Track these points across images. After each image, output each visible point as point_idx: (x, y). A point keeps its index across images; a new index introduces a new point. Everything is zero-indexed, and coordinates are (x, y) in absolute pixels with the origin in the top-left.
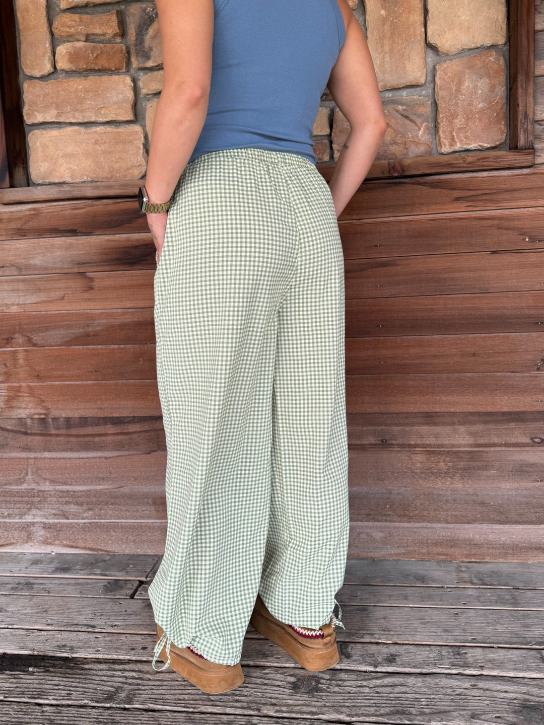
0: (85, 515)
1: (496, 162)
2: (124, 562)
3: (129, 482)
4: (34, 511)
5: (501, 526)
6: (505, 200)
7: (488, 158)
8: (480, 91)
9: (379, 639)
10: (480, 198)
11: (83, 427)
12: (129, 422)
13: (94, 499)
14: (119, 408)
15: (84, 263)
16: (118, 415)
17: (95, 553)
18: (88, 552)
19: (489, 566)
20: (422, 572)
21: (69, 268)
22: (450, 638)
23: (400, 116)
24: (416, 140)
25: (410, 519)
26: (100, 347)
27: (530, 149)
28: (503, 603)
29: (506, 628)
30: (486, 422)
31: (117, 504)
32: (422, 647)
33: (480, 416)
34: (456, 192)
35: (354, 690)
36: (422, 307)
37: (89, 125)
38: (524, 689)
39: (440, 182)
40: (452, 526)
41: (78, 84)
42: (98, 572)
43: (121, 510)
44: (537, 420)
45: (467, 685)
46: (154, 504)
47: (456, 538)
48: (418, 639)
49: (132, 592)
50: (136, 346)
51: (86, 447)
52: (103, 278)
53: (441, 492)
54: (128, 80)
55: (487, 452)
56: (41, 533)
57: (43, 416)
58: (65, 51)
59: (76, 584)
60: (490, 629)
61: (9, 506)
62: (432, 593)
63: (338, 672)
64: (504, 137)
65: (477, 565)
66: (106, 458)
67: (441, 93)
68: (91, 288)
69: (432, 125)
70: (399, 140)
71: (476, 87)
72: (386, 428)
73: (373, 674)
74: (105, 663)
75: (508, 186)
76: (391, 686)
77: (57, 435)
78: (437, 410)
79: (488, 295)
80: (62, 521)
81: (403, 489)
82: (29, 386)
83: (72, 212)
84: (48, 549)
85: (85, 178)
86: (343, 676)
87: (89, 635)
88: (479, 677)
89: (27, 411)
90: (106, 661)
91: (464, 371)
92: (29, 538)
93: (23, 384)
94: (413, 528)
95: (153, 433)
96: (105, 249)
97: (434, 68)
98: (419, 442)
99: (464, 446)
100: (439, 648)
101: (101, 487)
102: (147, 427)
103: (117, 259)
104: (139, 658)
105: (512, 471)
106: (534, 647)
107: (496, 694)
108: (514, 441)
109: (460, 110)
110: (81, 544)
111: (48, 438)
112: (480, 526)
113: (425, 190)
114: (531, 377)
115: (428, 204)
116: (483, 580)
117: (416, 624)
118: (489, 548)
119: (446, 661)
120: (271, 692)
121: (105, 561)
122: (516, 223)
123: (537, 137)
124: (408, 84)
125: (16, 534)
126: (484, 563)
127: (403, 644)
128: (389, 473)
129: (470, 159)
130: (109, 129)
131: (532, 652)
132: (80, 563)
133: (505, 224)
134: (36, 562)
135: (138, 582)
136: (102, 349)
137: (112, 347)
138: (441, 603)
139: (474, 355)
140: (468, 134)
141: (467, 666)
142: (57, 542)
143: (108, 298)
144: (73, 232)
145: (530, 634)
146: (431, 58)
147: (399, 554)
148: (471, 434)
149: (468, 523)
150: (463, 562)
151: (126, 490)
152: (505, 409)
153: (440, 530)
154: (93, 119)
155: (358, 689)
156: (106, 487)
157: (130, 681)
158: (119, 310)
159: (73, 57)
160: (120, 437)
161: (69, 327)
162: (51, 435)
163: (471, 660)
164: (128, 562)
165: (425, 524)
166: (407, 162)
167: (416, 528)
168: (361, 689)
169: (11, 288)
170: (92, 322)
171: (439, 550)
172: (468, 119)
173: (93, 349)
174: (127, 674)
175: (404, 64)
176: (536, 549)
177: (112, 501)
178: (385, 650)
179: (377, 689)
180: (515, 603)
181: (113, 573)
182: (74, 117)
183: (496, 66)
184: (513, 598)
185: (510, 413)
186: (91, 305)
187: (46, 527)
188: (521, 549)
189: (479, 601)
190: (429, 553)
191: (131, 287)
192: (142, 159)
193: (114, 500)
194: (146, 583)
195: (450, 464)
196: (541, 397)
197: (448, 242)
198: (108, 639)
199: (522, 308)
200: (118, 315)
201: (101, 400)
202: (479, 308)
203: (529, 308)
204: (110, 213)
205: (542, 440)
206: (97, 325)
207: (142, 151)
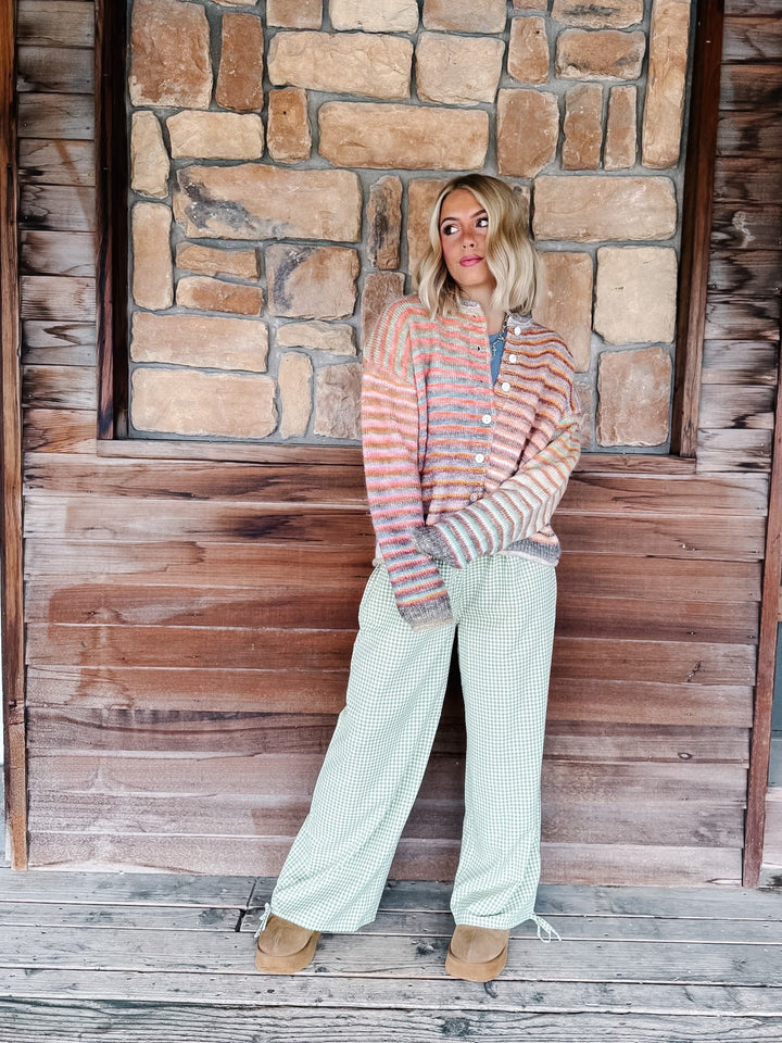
0: (166, 827)
1: (657, 467)
2: (215, 885)
3: (225, 789)
4: (101, 822)
5: (643, 847)
6: (665, 505)
7: (652, 462)
8: (644, 387)
9: (523, 976)
10: (638, 500)
11: (173, 722)
12: (230, 718)
13: (179, 809)
14: (220, 702)
15: (195, 532)
16: (218, 710)
17: (176, 873)
18: (168, 872)
19: (630, 891)
20: (558, 899)
21: (177, 536)
25: (548, 838)
26: (203, 627)
27: (693, 457)
28: (647, 934)
29: (650, 963)
30: (633, 734)
31: (207, 815)
32: (568, 985)
33: (627, 727)
34: (615, 491)
35: (505, 1031)
37: (211, 371)
38: (672, 1026)
39: (600, 479)
40: (591, 846)
41: (201, 324)
42: (187, 898)
43: (212, 822)
44: (685, 735)
46: (254, 816)
47: (595, 859)
48: (563, 976)
49: (235, 923)
50: (248, 629)
51: (176, 746)
52: (214, 546)
53: (582, 809)
54: (262, 327)
55: (633, 766)
56: (107, 848)
57: (125, 708)
58: (189, 286)
59: (164, 914)
60: (634, 963)
61: (69, 814)
62: (572, 923)
64: (666, 437)
65: (616, 890)
66: (198, 760)
67: (604, 385)
68: (202, 561)
69: (593, 415)
71: (640, 383)
73: (522, 1014)
76: (542, 1026)
77: (140, 731)
80: (135, 834)
82: (110, 671)
83: (186, 472)
84: (116, 868)
87: (202, 976)
88: (627, 1015)
89: (105, 701)
90: (232, 1007)
91: (614, 678)
92: (91, 854)
93: (102, 668)
95: (258, 732)
96: (223, 517)
97: (599, 357)
98: (563, 753)
99: (610, 759)
100: (585, 985)
101: (187, 795)
102: (252, 725)
103: (236, 530)
104: (268, 1003)
105: (657, 788)
108: (661, 755)
109: (622, 404)
110: (157, 861)
111: (129, 733)
112: (621, 847)
113: (584, 486)
114: (681, 688)
115: (586, 500)
116: (624, 909)
118: (629, 871)
119: (594, 999)
120: (421, 1036)
121: (190, 884)
122: (674, 528)
123: (699, 444)
125: (75, 849)
126: (623, 887)
127: (548, 981)
129: (633, 461)
130: (233, 377)
131: (677, 988)
132: (161, 887)
133: (663, 528)
134: (103, 886)
135: (239, 912)
136: (207, 630)
137: (219, 628)
139: (625, 661)
140: (630, 430)
141: (614, 1003)
142: (128, 859)
143: (220, 573)
144: (187, 496)
145: (673, 969)
146: (595, 344)
148: (620, 746)
149: (609, 843)
150: (601, 886)
151: (220, 798)
152: (653, 722)
153: (579, 851)
154: (216, 365)
155: (509, 1030)
156: (196, 795)
157: (265, 1028)
158: (232, 587)
159: (199, 294)
160: (218, 736)
161: (168, 603)
162: (131, 730)
163: (618, 998)
164: (221, 885)
165: (562, 844)
168: (513, 1031)
169: (100, 553)
170: (197, 598)
171: (576, 872)
172: (630, 414)
173: (195, 630)
174: (259, 1021)
176: (678, 872)
177: (202, 811)
178: (530, 988)
179: (528, 1030)
180: (658, 935)
181: (206, 900)
182: (194, 362)
183: (662, 365)
184: (656, 929)
185: (658, 726)
186: (198, 579)
187: (115, 841)
188: (662, 872)
189: (621, 932)
190: (566, 877)
191: (248, 561)
192: (269, 415)
193: (203, 809)
194: (250, 912)
195: (594, 778)
196: (690, 710)
197: (604, 542)
198: (225, 981)
199: (676, 616)
200: (229, 591)
201: (200, 690)
202: (632, 613)
203: (683, 616)
204: (233, 478)
205: (690, 756)
206: (204, 602)
207: (272, 406)
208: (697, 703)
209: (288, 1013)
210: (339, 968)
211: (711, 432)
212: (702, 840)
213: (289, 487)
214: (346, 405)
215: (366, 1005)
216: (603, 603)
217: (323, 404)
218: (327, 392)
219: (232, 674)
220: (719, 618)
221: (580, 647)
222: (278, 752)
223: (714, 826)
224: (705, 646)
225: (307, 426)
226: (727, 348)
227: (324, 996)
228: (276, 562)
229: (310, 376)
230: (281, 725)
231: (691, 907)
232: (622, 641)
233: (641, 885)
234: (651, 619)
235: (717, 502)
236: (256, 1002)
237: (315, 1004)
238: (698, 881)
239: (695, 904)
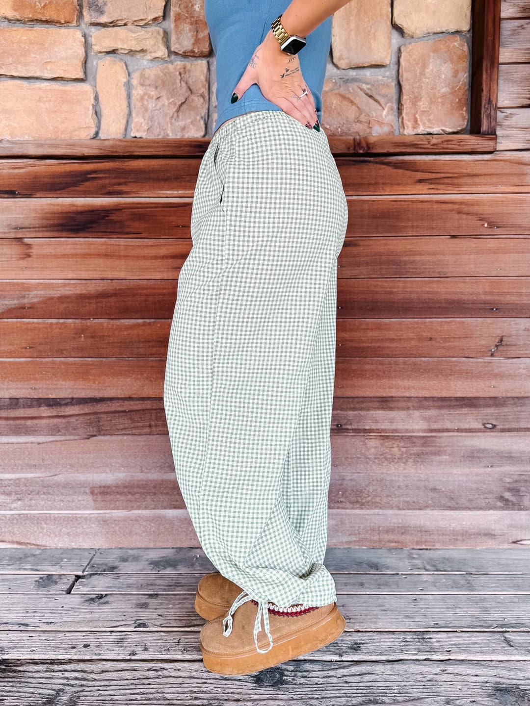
0: (13, 506)
1: (459, 145)
2: (57, 556)
3: (65, 469)
5: (451, 512)
6: (466, 184)
7: (452, 140)
8: (443, 76)
10: (442, 181)
11: (13, 409)
12: (66, 404)
13: (24, 489)
14: (56, 389)
15: (22, 228)
16: (54, 396)
17: (24, 547)
18: (16, 546)
19: (440, 552)
20: (374, 560)
21: (5, 233)
22: (412, 624)
23: (364, 95)
24: (380, 120)
25: (362, 505)
26: (35, 320)
27: (492, 135)
28: (461, 588)
29: (466, 613)
30: (440, 407)
31: (49, 494)
32: (385, 634)
33: (434, 401)
34: (419, 173)
35: (321, 681)
36: (381, 289)
37: (33, 81)
38: (494, 672)
39: (403, 163)
40: (403, 512)
41: (22, 35)
42: (28, 566)
43: (54, 500)
44: (489, 406)
45: (437, 670)
46: (92, 493)
47: (407, 525)
48: (380, 626)
49: (68, 586)
50: (77, 321)
51: (17, 431)
52: (43, 245)
53: (394, 478)
54: (79, 35)
55: (440, 437)
59: (3, 580)
60: (450, 613)
62: (387, 580)
63: (302, 663)
64: (466, 123)
65: (428, 552)
66: (39, 444)
67: (405, 76)
68: (29, 256)
69: (395, 106)
70: (363, 118)
71: (439, 71)
72: (342, 412)
73: (339, 663)
74: (42, 663)
75: (469, 171)
76: (360, 675)
78: (393, 395)
79: (446, 279)
81: (356, 474)
83: (11, 171)
85: (26, 137)
86: (308, 666)
87: (21, 634)
88: (447, 662)
91: (420, 356)
94: (364, 515)
95: (93, 417)
96: (47, 213)
97: (399, 50)
98: (373, 427)
99: (418, 431)
100: (403, 634)
101: (32, 475)
102: (87, 411)
103: (60, 225)
104: (81, 657)
105: (463, 457)
106: (496, 630)
107: (467, 678)
108: (466, 426)
109: (423, 93)
110: (7, 537)
112: (431, 512)
113: (389, 170)
114: (485, 362)
115: (391, 184)
116: (436, 567)
117: (377, 611)
118: (439, 535)
119: (412, 647)
120: (233, 686)
121: (35, 555)
122: (476, 208)
123: (499, 125)
124: (373, 63)
126: (433, 549)
127: (366, 632)
128: (343, 459)
129: (434, 141)
130: (54, 86)
131: (495, 635)
132: (7, 558)
133: (465, 209)
135: (74, 577)
136: (38, 323)
137: (50, 321)
138: (398, 590)
139: (431, 339)
140: (431, 117)
141: (432, 651)
143: (47, 268)
144: (11, 193)
145: (490, 618)
146: (395, 38)
147: (350, 542)
148: (427, 419)
149: (419, 509)
150: (413, 549)
151: (60, 478)
152: (459, 395)
153: (391, 517)
154: (37, 74)
155: (325, 679)
156: (38, 475)
157: (72, 682)
158: (60, 281)
159: (19, 5)
160: (55, 421)
161: (2, 297)
163: (437, 645)
164: (62, 556)
165: (377, 511)
166: (372, 140)
167: (368, 515)
168: (329, 680)
170: (27, 293)
171: (391, 537)
172: (431, 102)
173: (28, 323)
174: (68, 675)
175: (369, 42)
176: (485, 535)
177: (45, 490)
178: (347, 639)
179: (345, 679)
180: (471, 588)
181: (46, 568)
182: (16, 70)
183: (460, 52)
184: (468, 583)
185: (463, 398)
186: (28, 274)
188: (470, 535)
189: (436, 587)
190: (380, 541)
191: (73, 255)
192: (90, 121)
193: (46, 489)
194: (83, 577)
195: (404, 450)
196: (493, 383)
197: (410, 224)
198: (43, 638)
199: (479, 294)
200: (58, 286)
201: (36, 379)
202: (437, 293)
203: (485, 293)
204: (54, 175)
205: (494, 426)
206: (34, 297)
207: (91, 112)
208: (498, 376)
209: (100, 666)
210: (159, 624)
211: (509, 111)
212: (507, 505)
213: (107, 181)
214: (160, 104)
215: (180, 657)
216: (409, 285)
217: (139, 104)
218: (141, 92)
219: (64, 363)
220: (520, 294)
221: (388, 328)
222: (111, 435)
223: (518, 491)
224: (505, 322)
225: (126, 130)
226: (522, 27)
227: (139, 650)
228: (98, 255)
229: (125, 80)
230: (113, 409)
231: (499, 564)
232: (428, 320)
233: (451, 547)
234: (454, 297)
235: (516, 180)
236: (69, 657)
237: (128, 658)
238: (504, 542)
239: (504, 562)
